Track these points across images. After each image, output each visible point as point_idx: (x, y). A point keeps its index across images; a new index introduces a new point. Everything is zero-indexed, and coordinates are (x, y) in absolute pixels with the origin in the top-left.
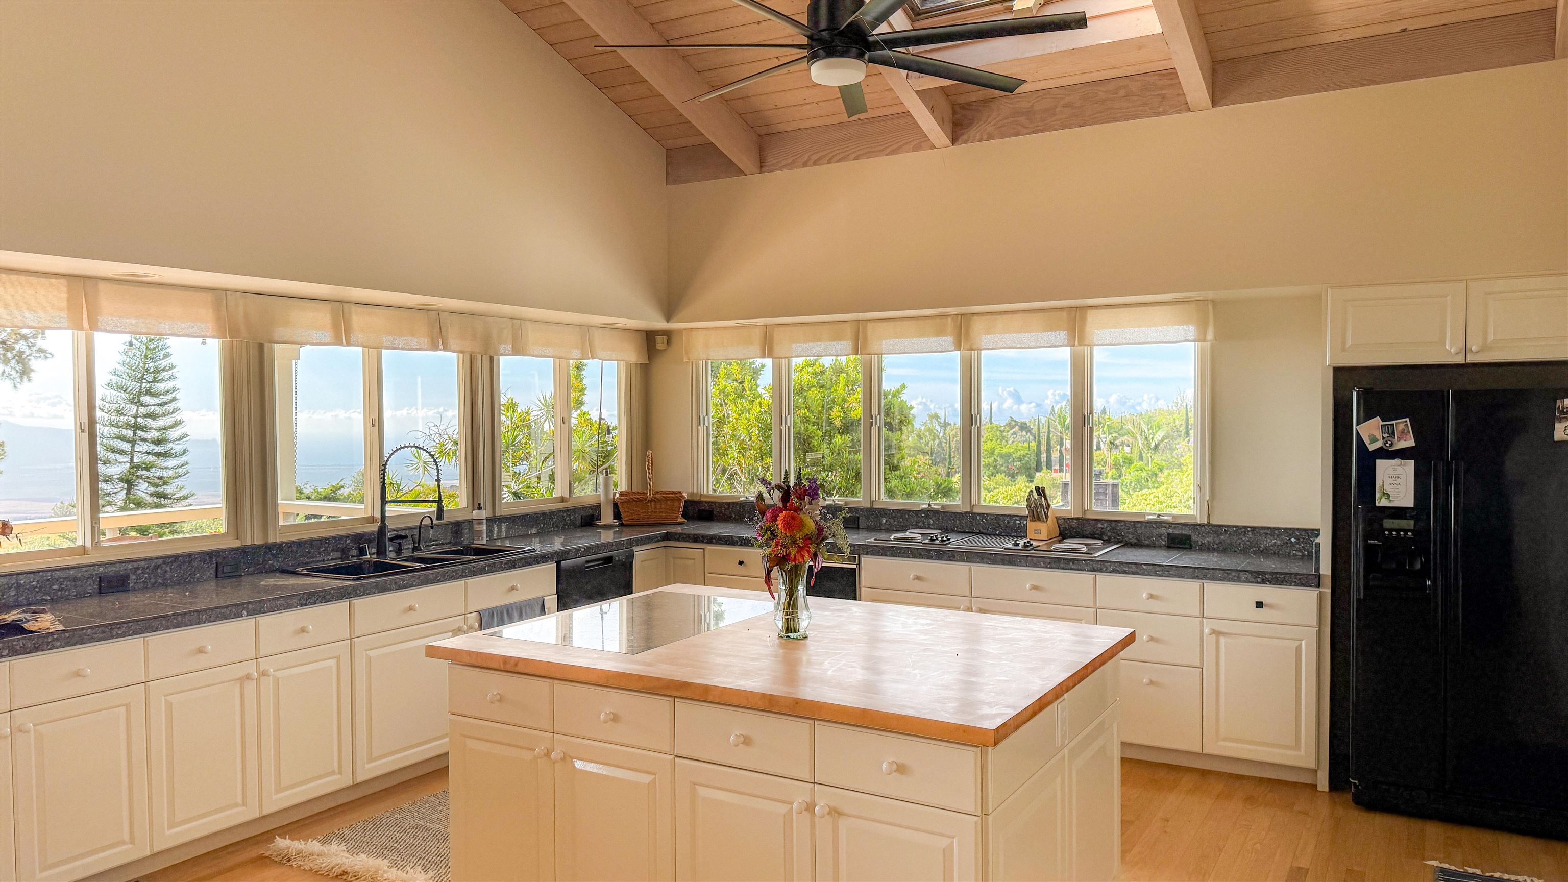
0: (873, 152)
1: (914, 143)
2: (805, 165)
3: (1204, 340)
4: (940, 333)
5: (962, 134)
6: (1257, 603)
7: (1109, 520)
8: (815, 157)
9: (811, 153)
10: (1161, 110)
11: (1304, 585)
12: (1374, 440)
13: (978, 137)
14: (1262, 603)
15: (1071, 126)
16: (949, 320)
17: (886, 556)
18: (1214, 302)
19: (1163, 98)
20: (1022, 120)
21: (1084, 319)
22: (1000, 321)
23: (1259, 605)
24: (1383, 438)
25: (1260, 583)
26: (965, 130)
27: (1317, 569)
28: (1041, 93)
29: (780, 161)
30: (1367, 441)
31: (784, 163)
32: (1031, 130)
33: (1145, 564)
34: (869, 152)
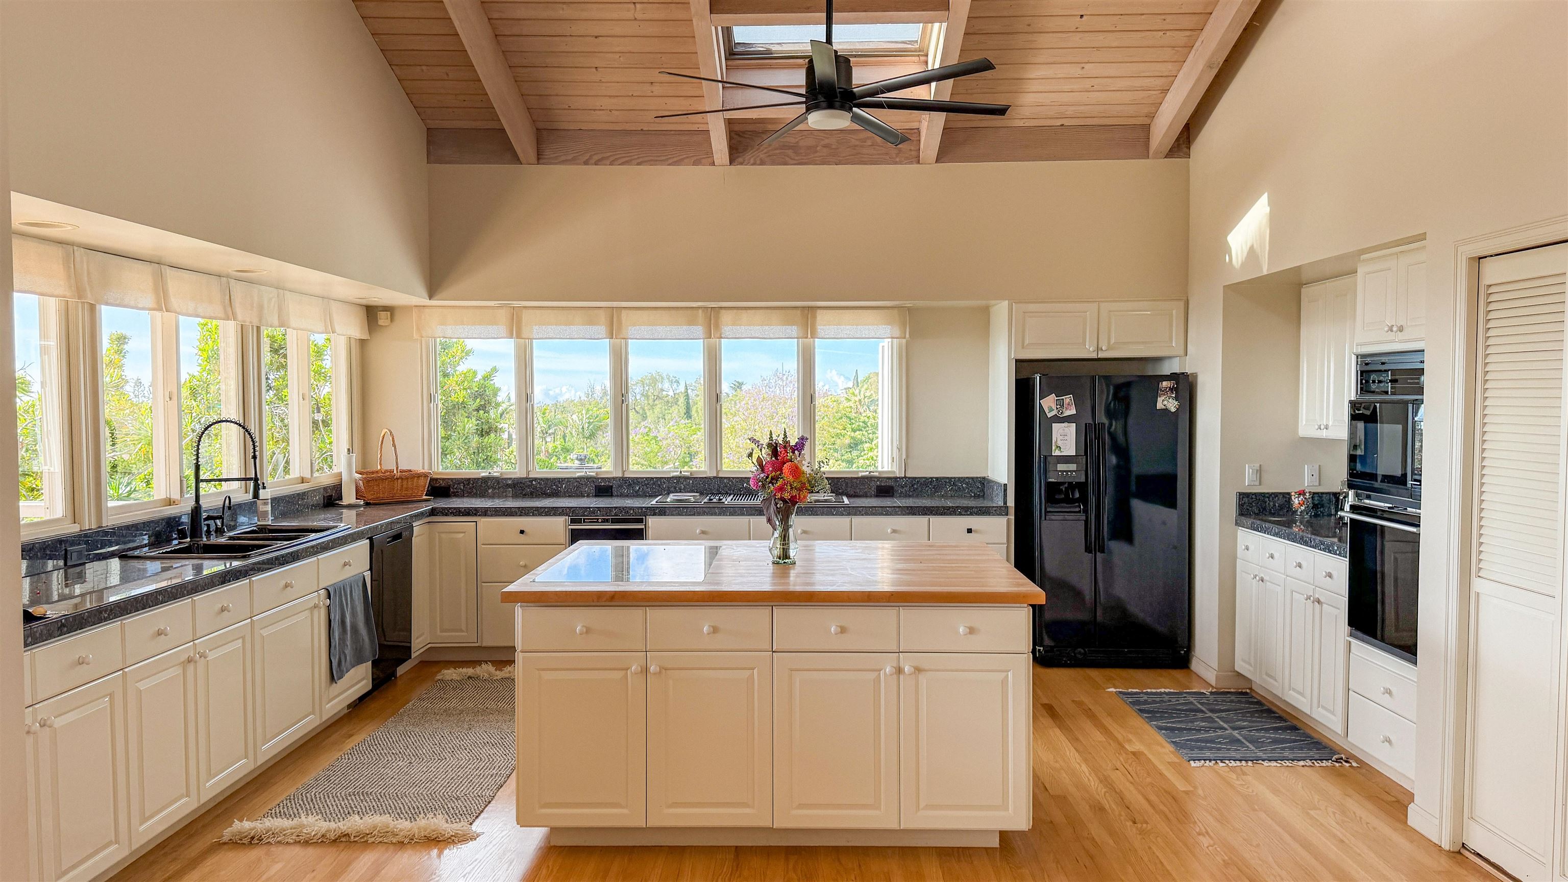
0: (656, 161)
1: (695, 158)
2: (586, 163)
3: (905, 338)
4: (692, 322)
5: (738, 157)
6: (968, 529)
7: (832, 478)
8: (596, 158)
9: (593, 153)
10: (898, 160)
11: (998, 515)
12: (1051, 410)
13: (752, 161)
14: (971, 529)
15: (828, 163)
16: (700, 311)
17: (672, 515)
18: (909, 309)
19: (899, 151)
20: (790, 152)
21: (814, 317)
22: (745, 315)
23: (970, 531)
24: (1057, 408)
25: (968, 515)
26: (741, 154)
27: (1005, 503)
28: (805, 133)
29: (560, 156)
30: (1047, 411)
31: (563, 158)
32: (795, 162)
33: (889, 507)
34: (652, 160)
